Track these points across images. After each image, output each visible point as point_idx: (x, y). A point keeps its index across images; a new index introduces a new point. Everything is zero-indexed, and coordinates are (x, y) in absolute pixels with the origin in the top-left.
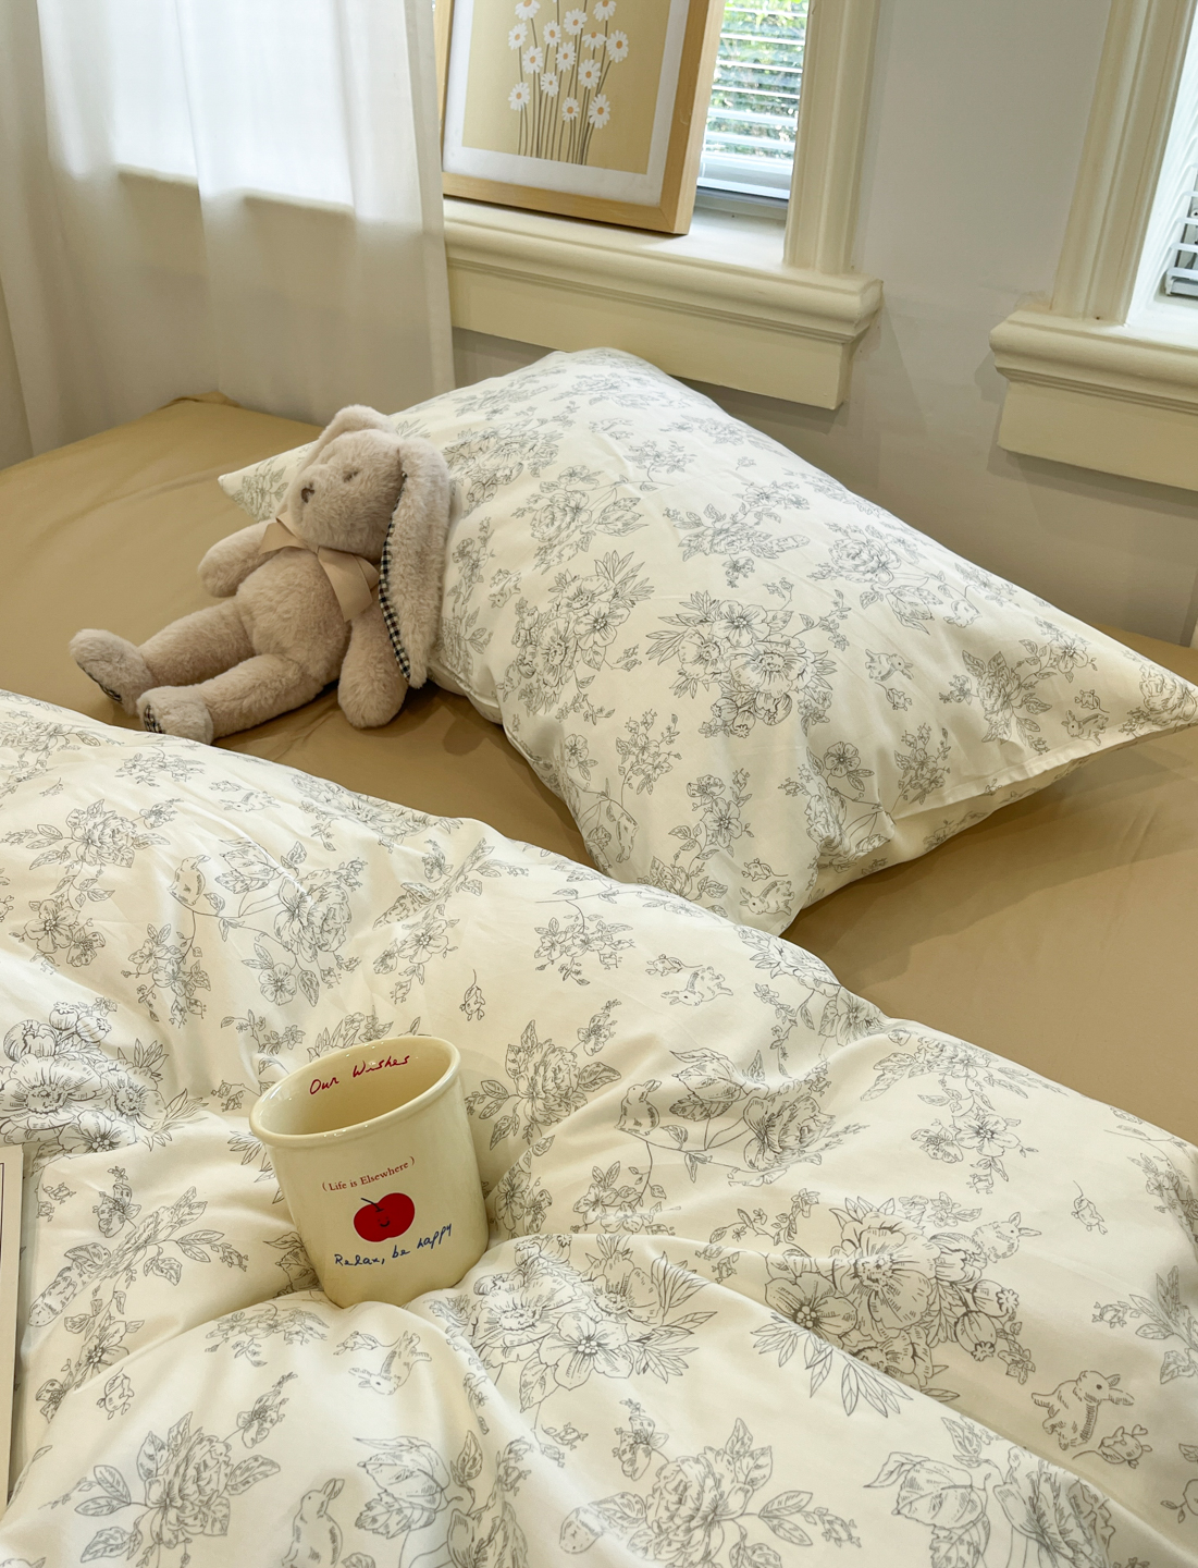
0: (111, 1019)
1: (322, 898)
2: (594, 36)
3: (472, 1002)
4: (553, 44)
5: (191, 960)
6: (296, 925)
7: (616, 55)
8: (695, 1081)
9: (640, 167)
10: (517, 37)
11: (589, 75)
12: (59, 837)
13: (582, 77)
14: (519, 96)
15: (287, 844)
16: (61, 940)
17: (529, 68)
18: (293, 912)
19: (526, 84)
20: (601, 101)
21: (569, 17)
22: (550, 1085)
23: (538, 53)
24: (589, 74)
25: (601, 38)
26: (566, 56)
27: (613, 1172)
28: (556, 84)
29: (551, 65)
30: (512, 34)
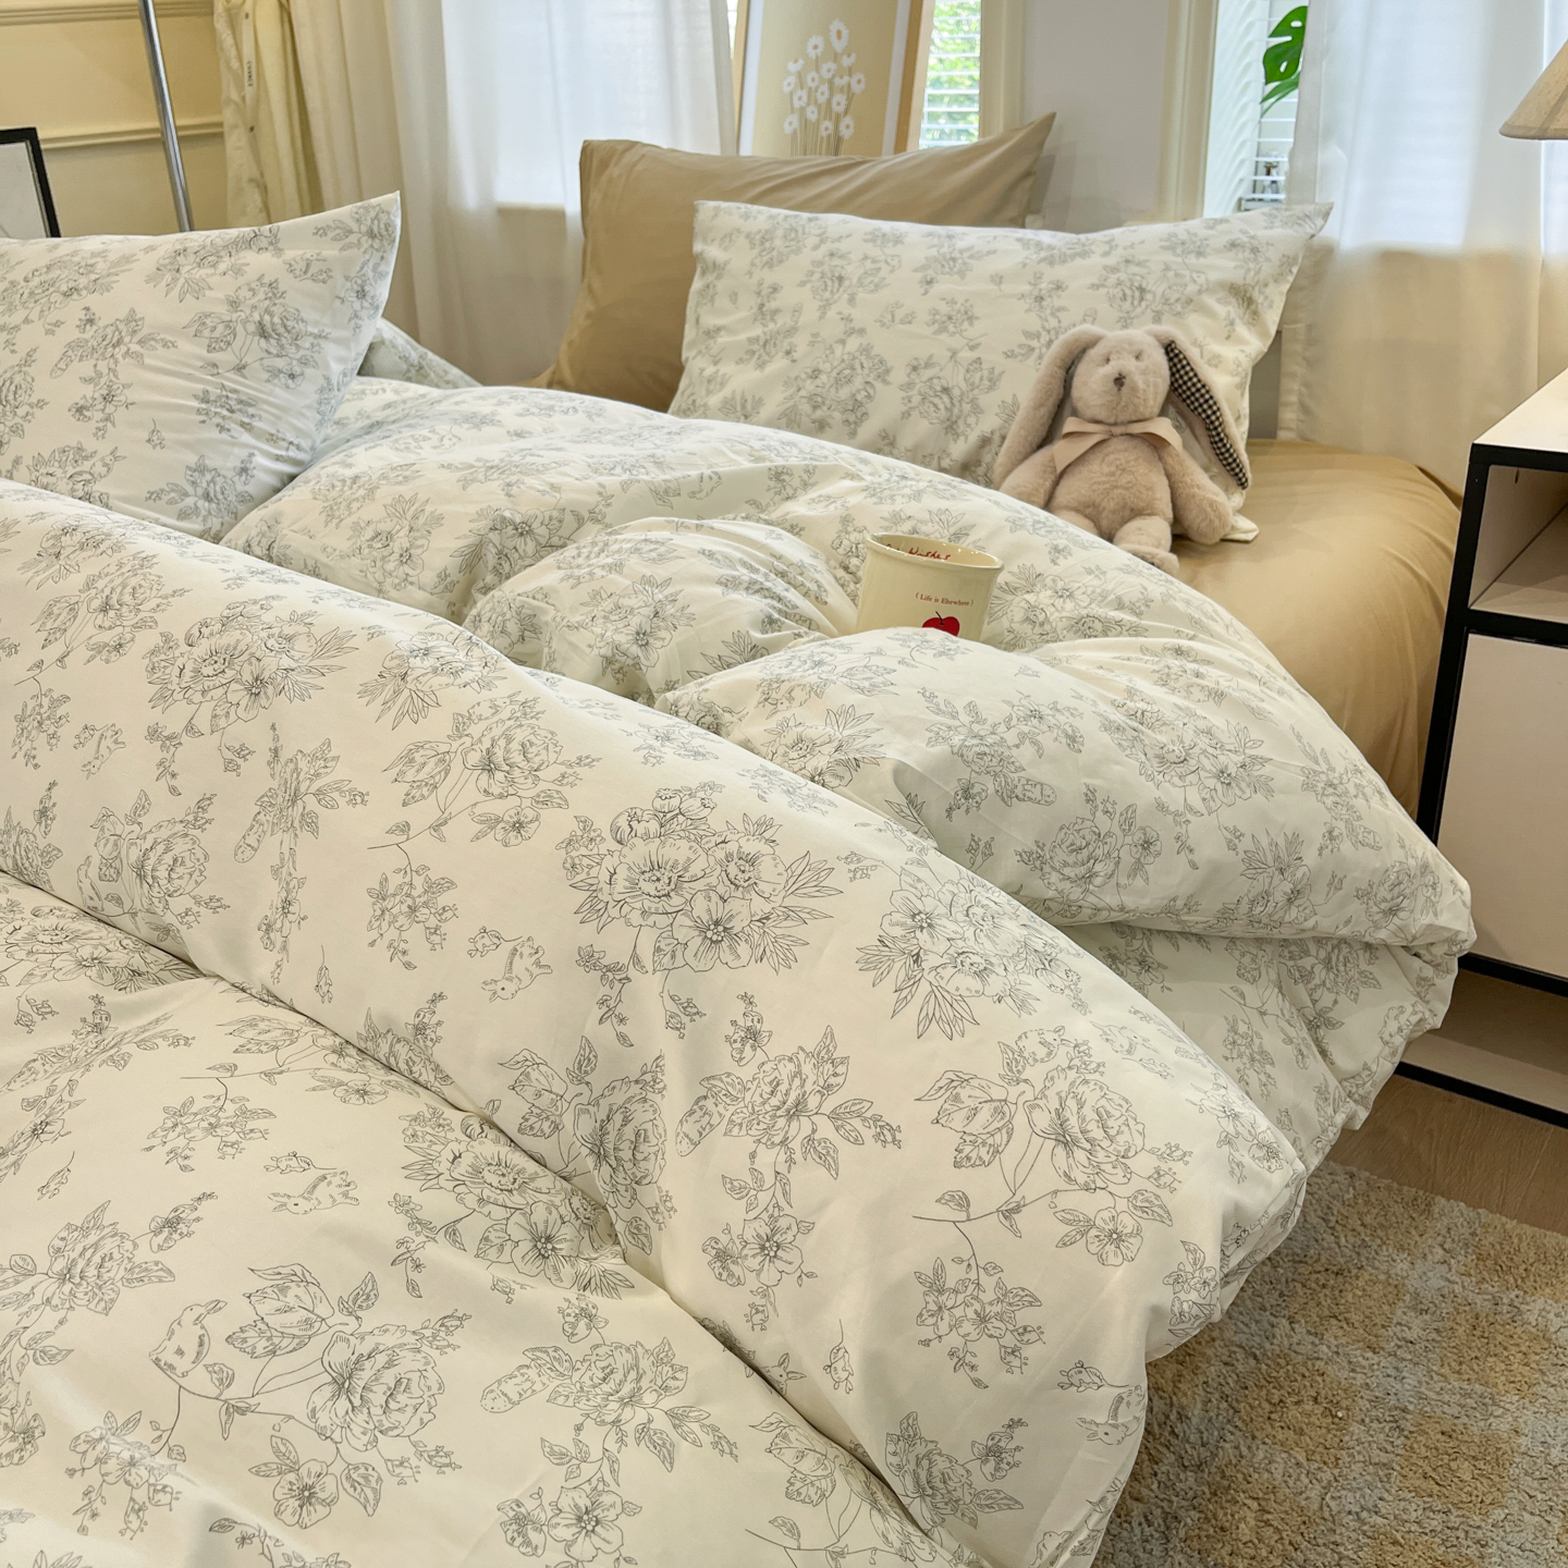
2: (841, 77)
4: (813, 85)
7: (857, 88)
10: (789, 84)
11: (839, 104)
13: (834, 105)
14: (791, 124)
17: (797, 104)
19: (795, 115)
20: (848, 120)
21: (825, 67)
23: (804, 94)
25: (846, 78)
26: (823, 94)
28: (816, 113)
29: (812, 101)
30: (785, 83)
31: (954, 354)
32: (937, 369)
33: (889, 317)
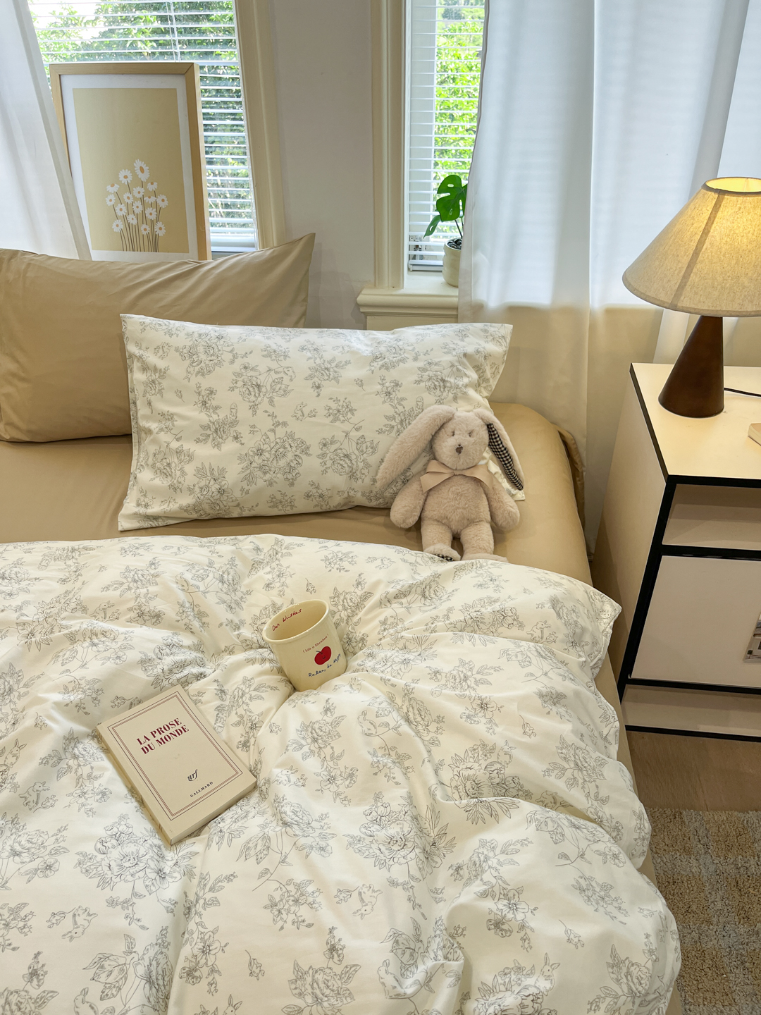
0: (180, 638)
1: (229, 574)
2: (149, 197)
3: (310, 588)
4: (130, 202)
5: (196, 609)
6: (225, 585)
8: (399, 587)
9: (185, 250)
12: (122, 584)
14: (117, 226)
15: (206, 561)
16: (146, 618)
17: (120, 213)
18: (222, 581)
19: (120, 220)
20: (160, 224)
21: (136, 190)
22: (351, 604)
24: (151, 213)
25: (153, 199)
26: (137, 207)
27: (386, 619)
28: (135, 219)
29: (131, 211)
30: (108, 199)
31: (347, 434)
32: (339, 444)
33: (300, 412)
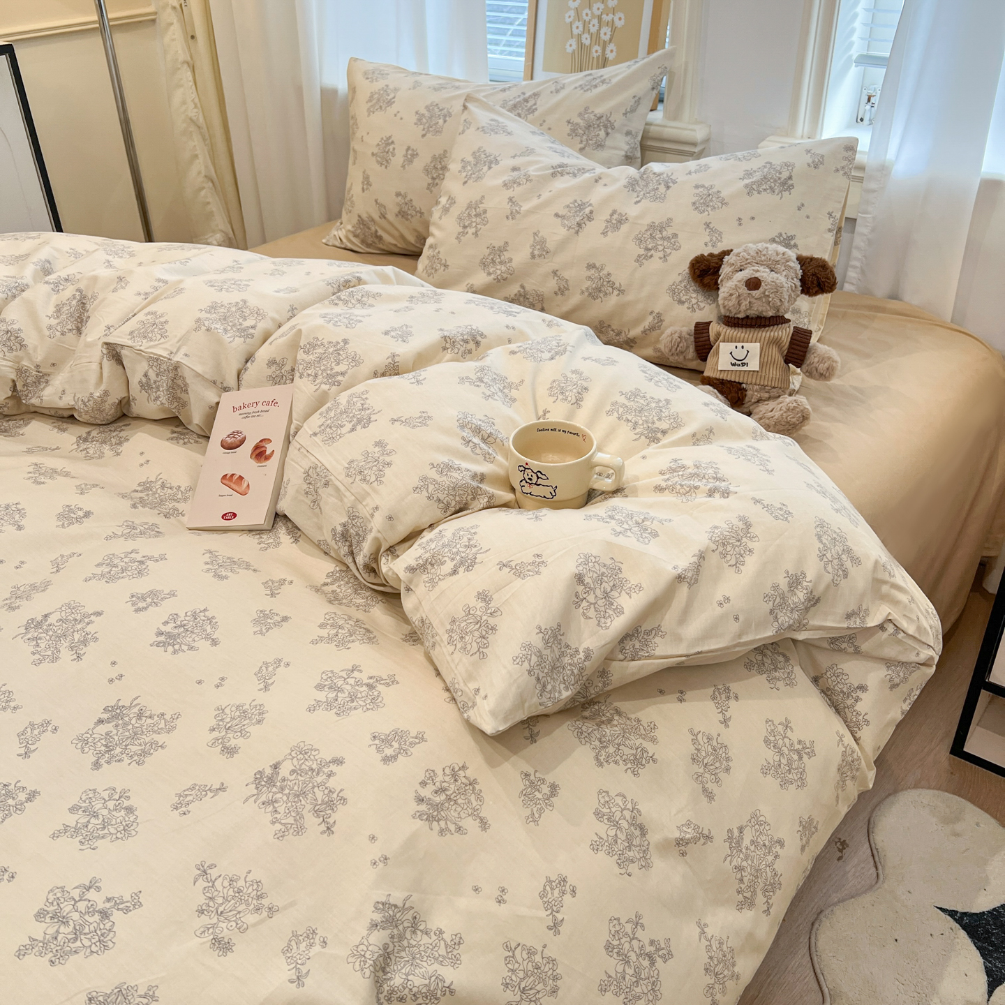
2: (607, 15)
7: (619, 24)
10: (570, 17)
13: (602, 35)
14: (571, 45)
17: (576, 32)
19: (574, 40)
20: (612, 46)
21: (595, 6)
23: (580, 25)
24: (606, 33)
25: (611, 16)
26: (594, 25)
28: (589, 39)
29: (586, 30)
